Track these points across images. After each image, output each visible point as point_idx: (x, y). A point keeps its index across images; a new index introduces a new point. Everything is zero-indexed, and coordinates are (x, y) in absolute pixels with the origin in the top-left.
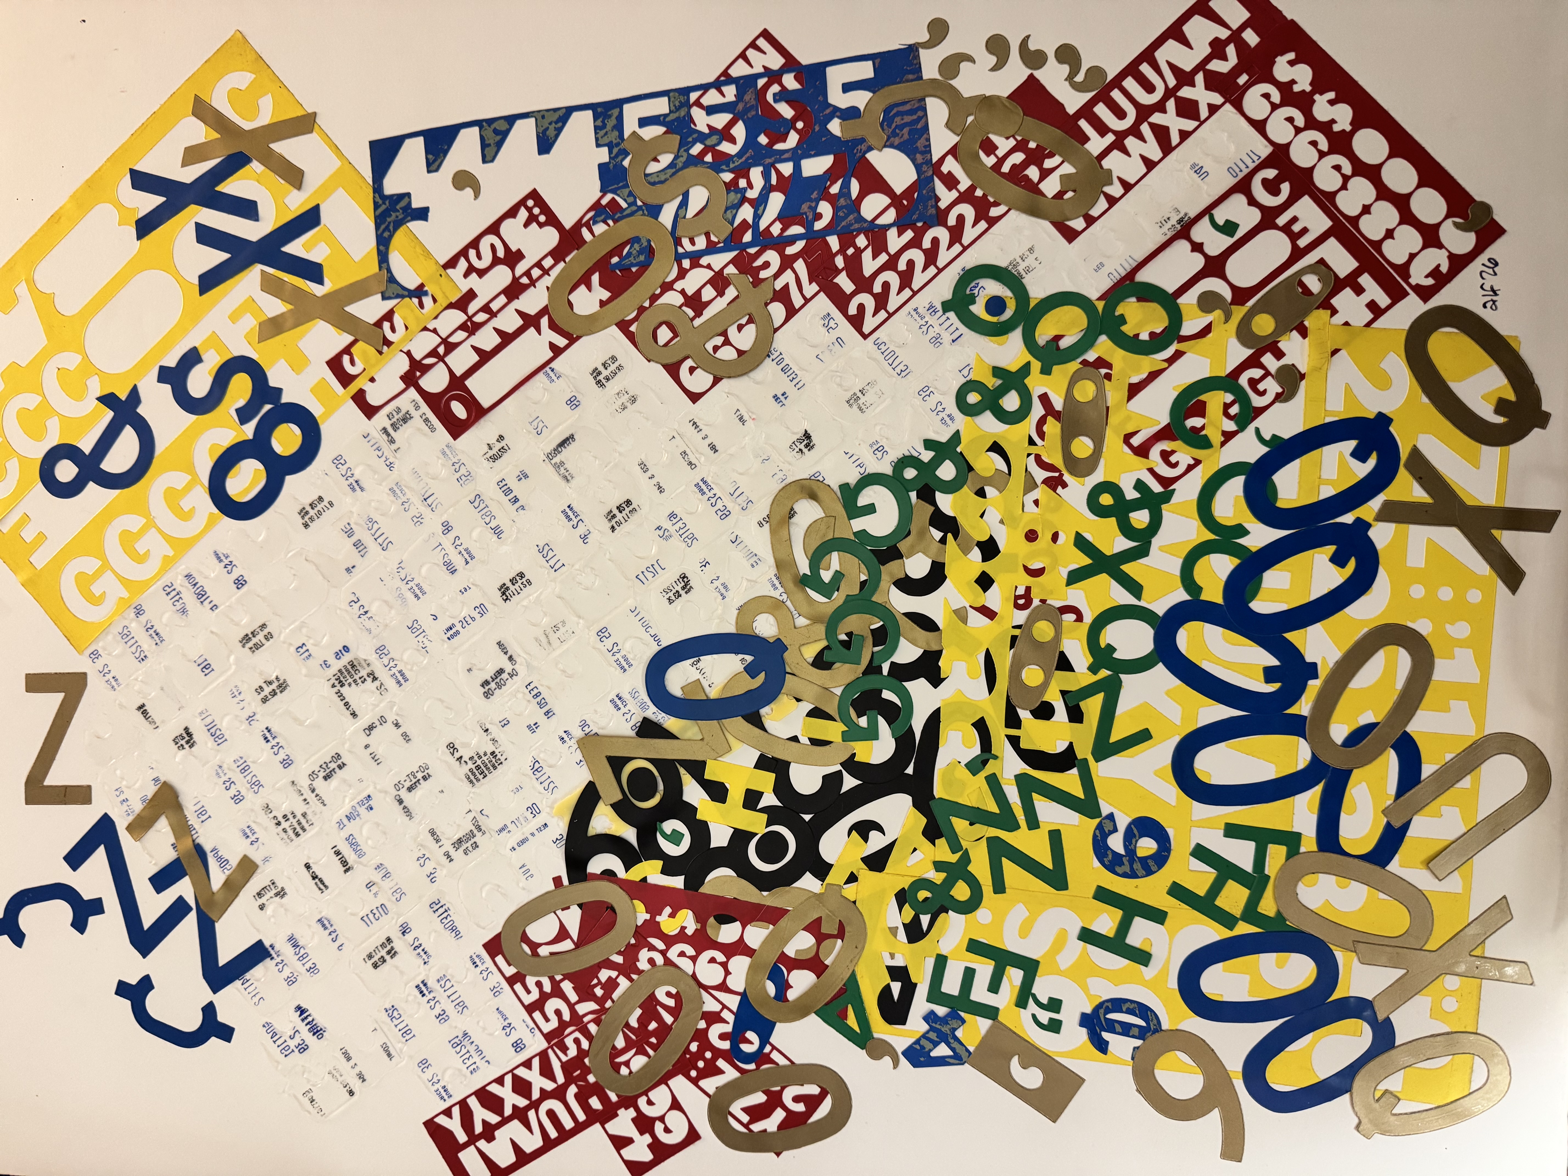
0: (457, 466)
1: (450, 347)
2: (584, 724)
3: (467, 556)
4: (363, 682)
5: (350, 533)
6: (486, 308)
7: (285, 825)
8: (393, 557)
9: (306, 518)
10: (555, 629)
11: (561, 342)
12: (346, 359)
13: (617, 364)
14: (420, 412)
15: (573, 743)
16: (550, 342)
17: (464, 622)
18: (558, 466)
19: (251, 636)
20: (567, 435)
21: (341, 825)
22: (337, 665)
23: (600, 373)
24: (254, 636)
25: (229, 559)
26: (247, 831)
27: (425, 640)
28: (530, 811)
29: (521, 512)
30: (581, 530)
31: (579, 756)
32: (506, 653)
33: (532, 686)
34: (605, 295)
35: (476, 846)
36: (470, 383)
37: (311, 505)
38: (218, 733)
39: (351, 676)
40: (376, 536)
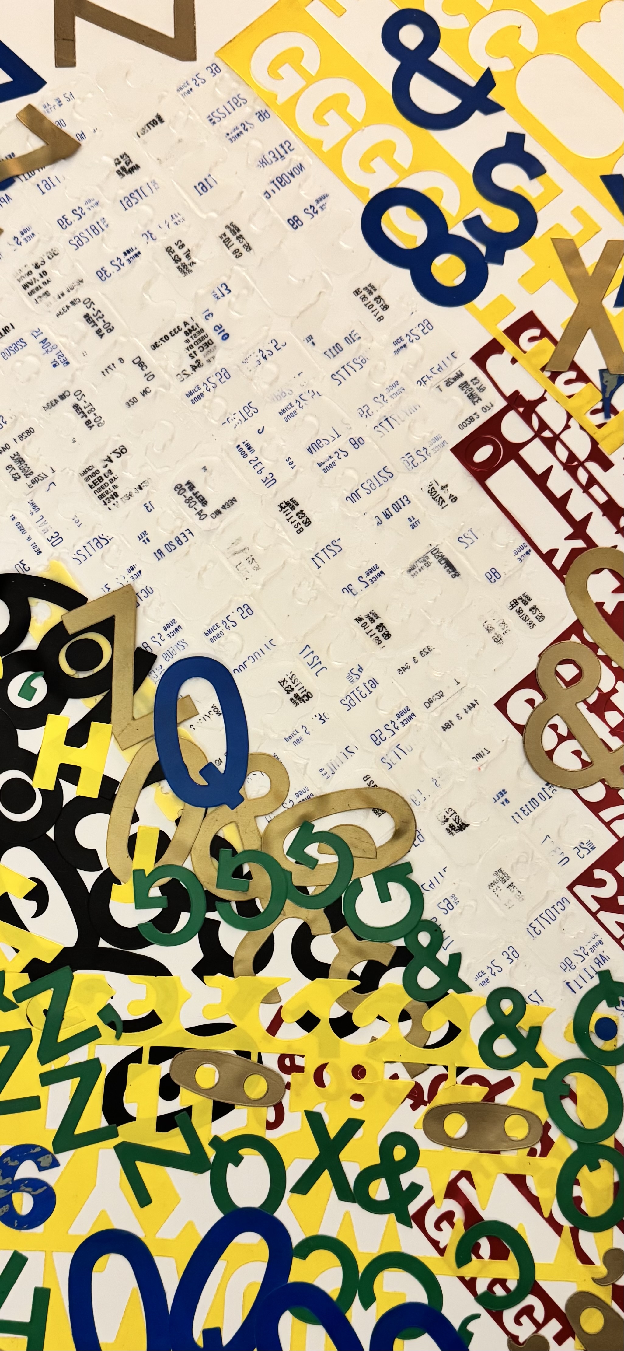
0: (423, 453)
1: (550, 444)
2: (148, 592)
3: (327, 464)
4: (190, 355)
5: (350, 339)
6: (592, 481)
7: (36, 273)
8: (324, 385)
9: (365, 292)
10: (250, 559)
11: (558, 562)
12: (536, 332)
13: (535, 621)
14: (480, 412)
15: (128, 580)
16: (558, 550)
17: (256, 463)
18: (425, 560)
19: (238, 234)
20: (458, 570)
21: (37, 333)
22: (208, 327)
23: (525, 603)
24: (237, 238)
25: (320, 210)
26: (29, 233)
27: (237, 421)
28: (55, 535)
29: (376, 521)
30: (358, 586)
31: (114, 586)
32: (224, 507)
33: (189, 536)
34: (609, 608)
35: (16, 478)
36: (512, 465)
37: (379, 297)
38: (134, 201)
39: (196, 343)
40: (346, 367)
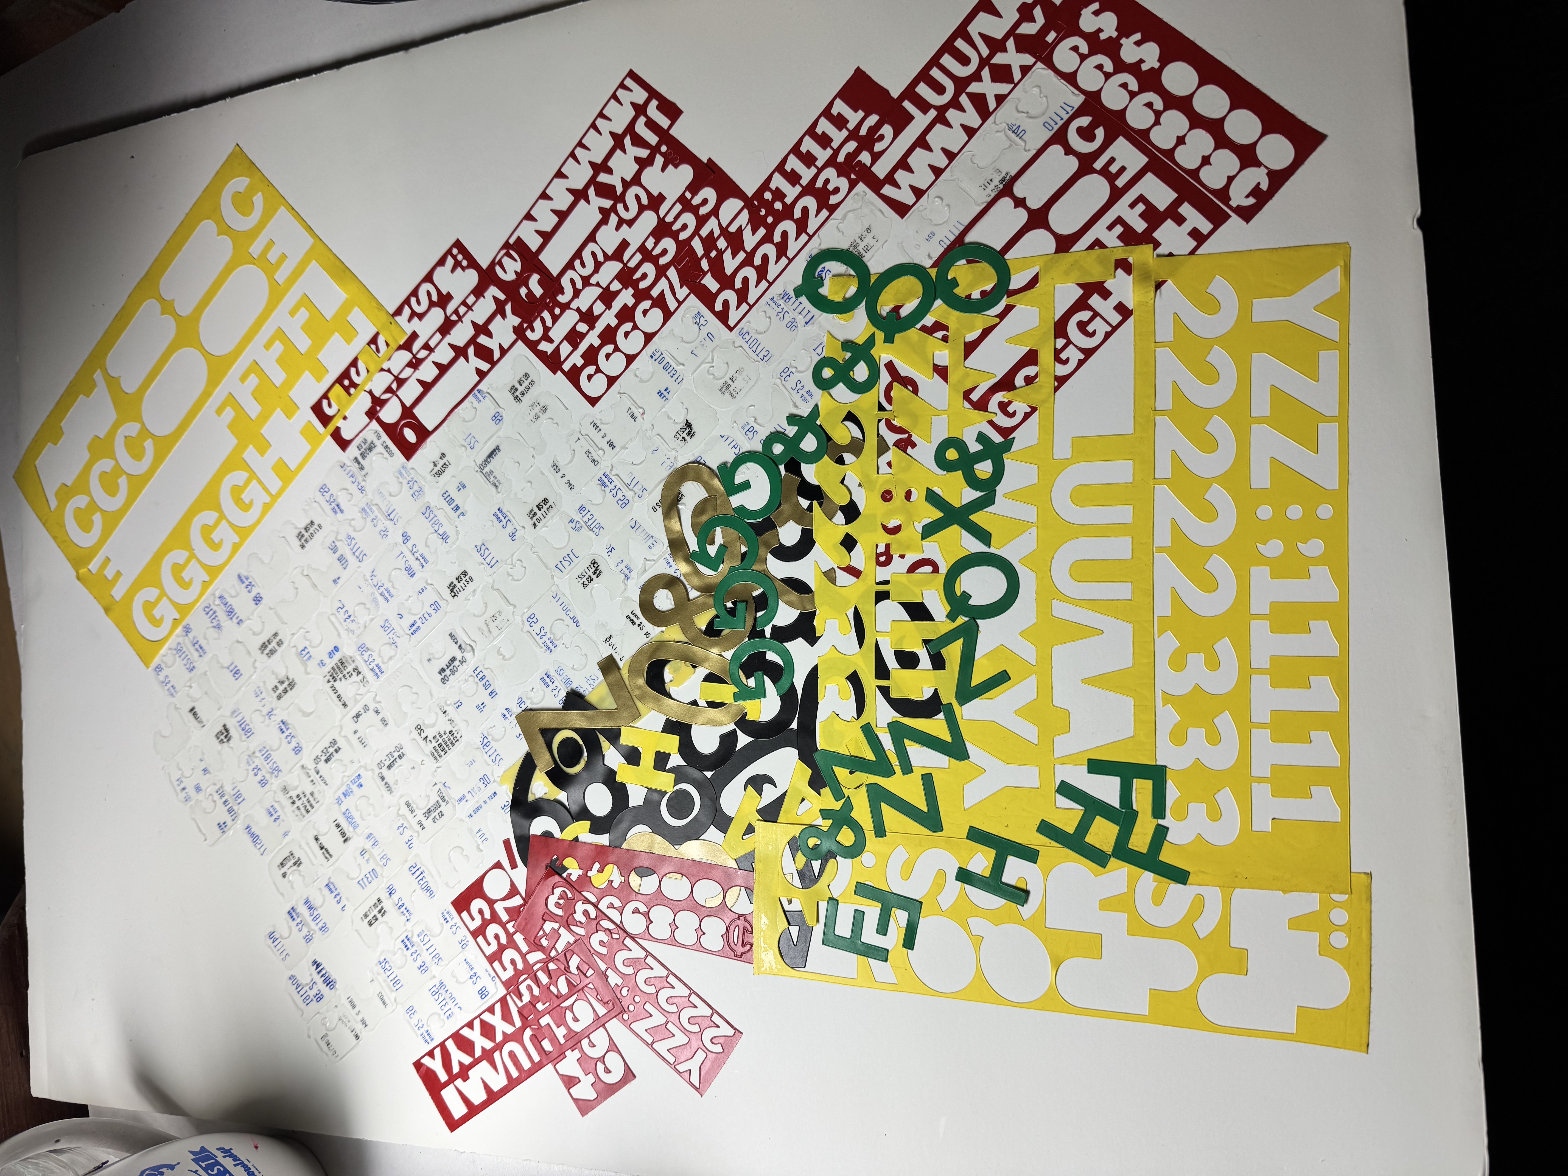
0: (412, 482)
1: (401, 382)
2: (521, 702)
3: (422, 561)
4: (350, 677)
5: (334, 550)
6: (426, 346)
7: (298, 803)
8: (366, 567)
9: (303, 540)
10: (493, 618)
11: (485, 366)
12: (325, 403)
13: (529, 380)
14: (381, 441)
15: (513, 719)
16: (476, 368)
17: (423, 619)
18: (487, 476)
19: (267, 644)
20: (494, 447)
21: (339, 802)
22: (331, 663)
23: (516, 390)
24: (269, 644)
25: (249, 580)
26: (271, 810)
27: (394, 636)
28: (482, 781)
29: (461, 517)
30: (510, 529)
31: (518, 730)
32: (456, 643)
33: (478, 670)
34: (517, 321)
35: (441, 814)
36: (417, 411)
37: (305, 529)
38: (247, 727)
39: (342, 672)
40: (354, 551)
